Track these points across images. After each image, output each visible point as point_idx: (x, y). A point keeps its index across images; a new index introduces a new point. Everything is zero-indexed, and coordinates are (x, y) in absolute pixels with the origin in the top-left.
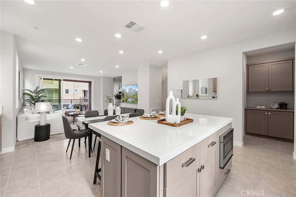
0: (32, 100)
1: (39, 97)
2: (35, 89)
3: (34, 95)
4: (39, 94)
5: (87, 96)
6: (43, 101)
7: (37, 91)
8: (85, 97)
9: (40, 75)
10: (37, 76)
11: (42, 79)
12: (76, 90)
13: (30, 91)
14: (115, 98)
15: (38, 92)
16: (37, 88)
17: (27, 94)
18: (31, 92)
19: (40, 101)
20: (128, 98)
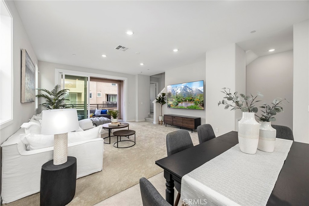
0: (50, 104)
1: (60, 101)
2: (54, 88)
3: (52, 97)
4: (59, 96)
5: (110, 101)
6: (64, 106)
7: (56, 91)
8: (108, 102)
9: (61, 71)
10: (57, 71)
11: (64, 76)
12: (99, 94)
13: (46, 91)
14: (157, 102)
15: (59, 93)
16: (57, 87)
17: (43, 96)
18: (49, 93)
19: (61, 106)
20: (180, 102)
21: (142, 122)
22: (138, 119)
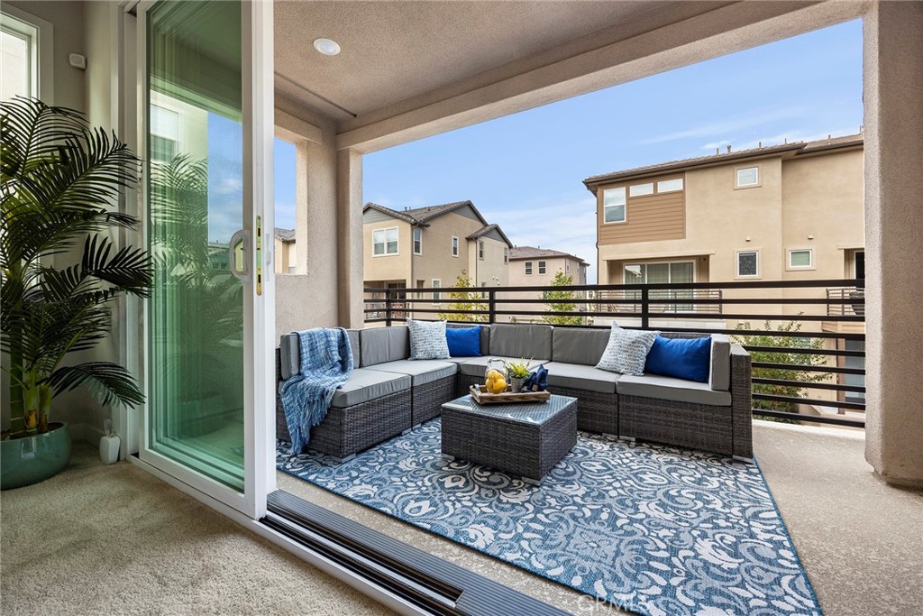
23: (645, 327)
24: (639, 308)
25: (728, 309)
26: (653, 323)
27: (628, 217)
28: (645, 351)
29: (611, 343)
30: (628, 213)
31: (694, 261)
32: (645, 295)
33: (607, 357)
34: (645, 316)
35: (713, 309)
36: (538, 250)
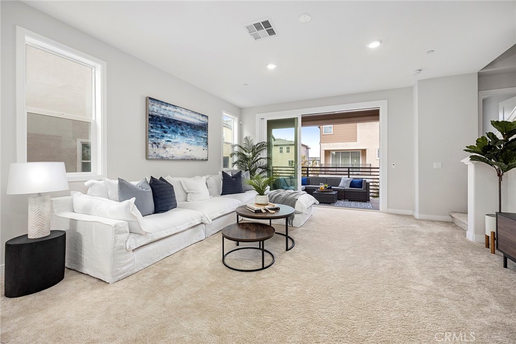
9: (262, 115)
21: (433, 221)
22: (420, 213)
23: (349, 177)
24: (347, 173)
25: (372, 173)
26: (350, 176)
27: (333, 131)
28: (350, 182)
29: (342, 181)
30: (333, 130)
31: (360, 151)
32: (349, 170)
33: (341, 184)
34: (349, 175)
35: (369, 173)
36: (285, 140)
